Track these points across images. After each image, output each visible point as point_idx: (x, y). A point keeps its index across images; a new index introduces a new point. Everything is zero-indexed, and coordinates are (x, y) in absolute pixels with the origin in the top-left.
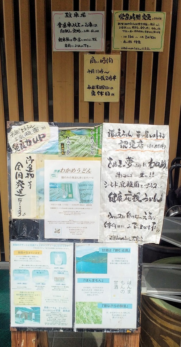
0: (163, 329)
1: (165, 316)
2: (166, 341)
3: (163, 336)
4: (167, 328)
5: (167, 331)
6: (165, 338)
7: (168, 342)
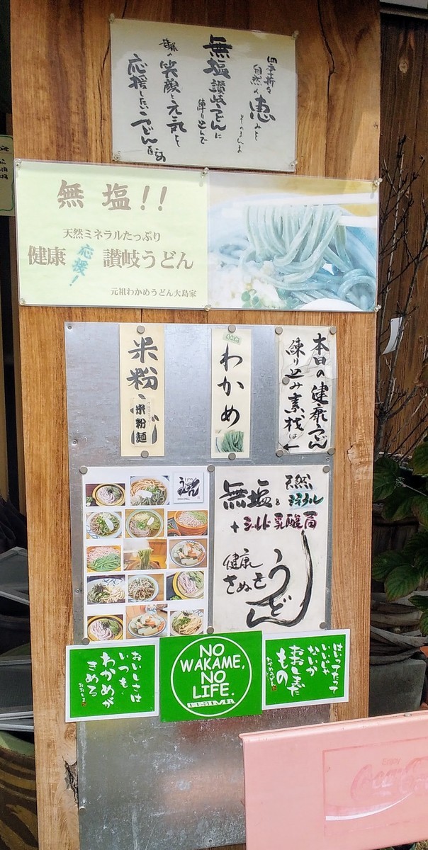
0: (9, 790)
1: (11, 765)
2: (17, 815)
3: (10, 806)
4: (17, 789)
5: (17, 794)
6: (15, 809)
7: (19, 816)
